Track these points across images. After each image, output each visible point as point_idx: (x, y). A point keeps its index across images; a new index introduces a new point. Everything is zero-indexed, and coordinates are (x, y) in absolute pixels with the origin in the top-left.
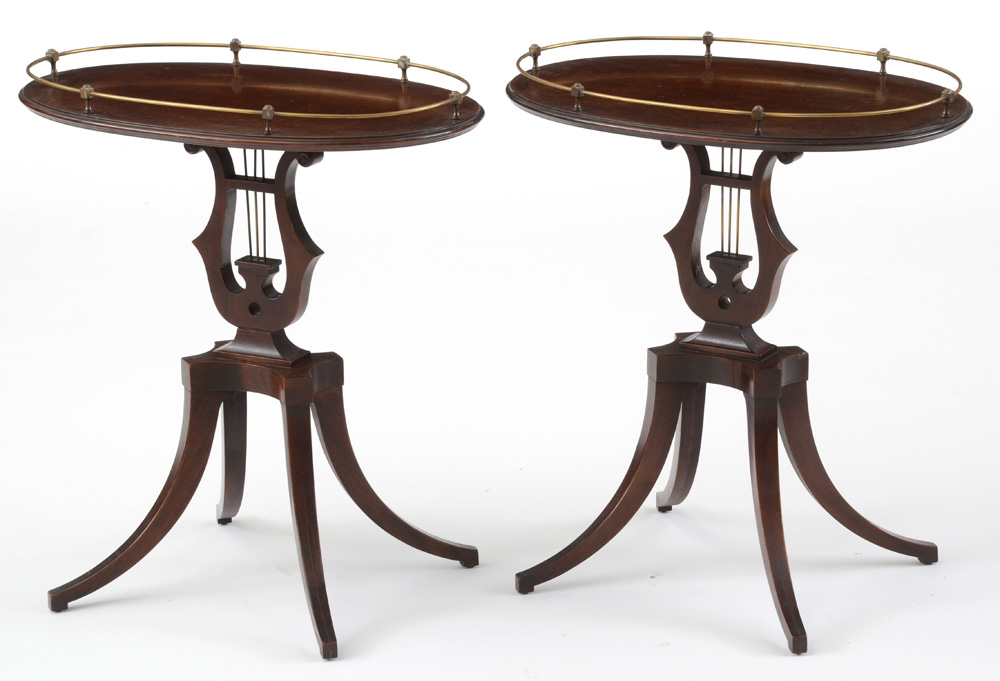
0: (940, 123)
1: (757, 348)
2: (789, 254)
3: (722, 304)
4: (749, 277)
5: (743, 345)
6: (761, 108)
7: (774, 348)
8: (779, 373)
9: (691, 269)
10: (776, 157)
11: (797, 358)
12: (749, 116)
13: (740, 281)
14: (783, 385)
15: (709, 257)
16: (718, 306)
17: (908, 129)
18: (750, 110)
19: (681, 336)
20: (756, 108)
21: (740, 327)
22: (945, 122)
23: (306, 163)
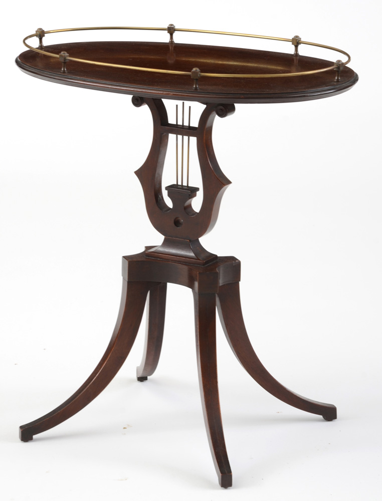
0: (334, 85)
1: (202, 256)
2: (225, 185)
3: (177, 223)
4: (197, 204)
5: (192, 254)
6: (198, 69)
7: (215, 257)
8: (216, 276)
9: (154, 198)
10: (214, 113)
11: (233, 266)
12: (189, 76)
13: (190, 206)
14: (221, 285)
15: (167, 188)
16: (173, 225)
17: (308, 88)
18: (190, 71)
19: (148, 248)
20: (194, 69)
21: (190, 240)
22: (337, 85)
23: (222, 114)
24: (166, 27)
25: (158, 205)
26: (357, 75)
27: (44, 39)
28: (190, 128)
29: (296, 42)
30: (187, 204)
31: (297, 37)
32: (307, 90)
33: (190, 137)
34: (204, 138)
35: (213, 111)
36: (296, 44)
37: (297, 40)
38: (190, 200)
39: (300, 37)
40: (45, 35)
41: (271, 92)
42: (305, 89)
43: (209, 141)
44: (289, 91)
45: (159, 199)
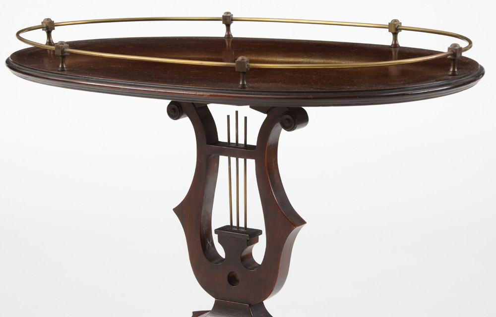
0: (448, 79)
2: (296, 226)
3: (232, 280)
6: (245, 58)
9: (199, 239)
13: (250, 255)
15: (218, 231)
16: (227, 282)
20: (240, 58)
21: (249, 305)
22: (453, 79)
23: (290, 127)
24: (220, 16)
25: (205, 255)
26: (482, 68)
27: (53, 32)
28: (246, 146)
29: (395, 28)
30: (245, 253)
31: (395, 21)
32: (407, 86)
33: (248, 160)
34: (266, 161)
35: (277, 122)
36: (394, 31)
37: (395, 25)
38: (249, 247)
39: (400, 22)
40: (55, 27)
41: (353, 90)
42: (404, 84)
43: (273, 164)
44: (381, 87)
45: (207, 246)
